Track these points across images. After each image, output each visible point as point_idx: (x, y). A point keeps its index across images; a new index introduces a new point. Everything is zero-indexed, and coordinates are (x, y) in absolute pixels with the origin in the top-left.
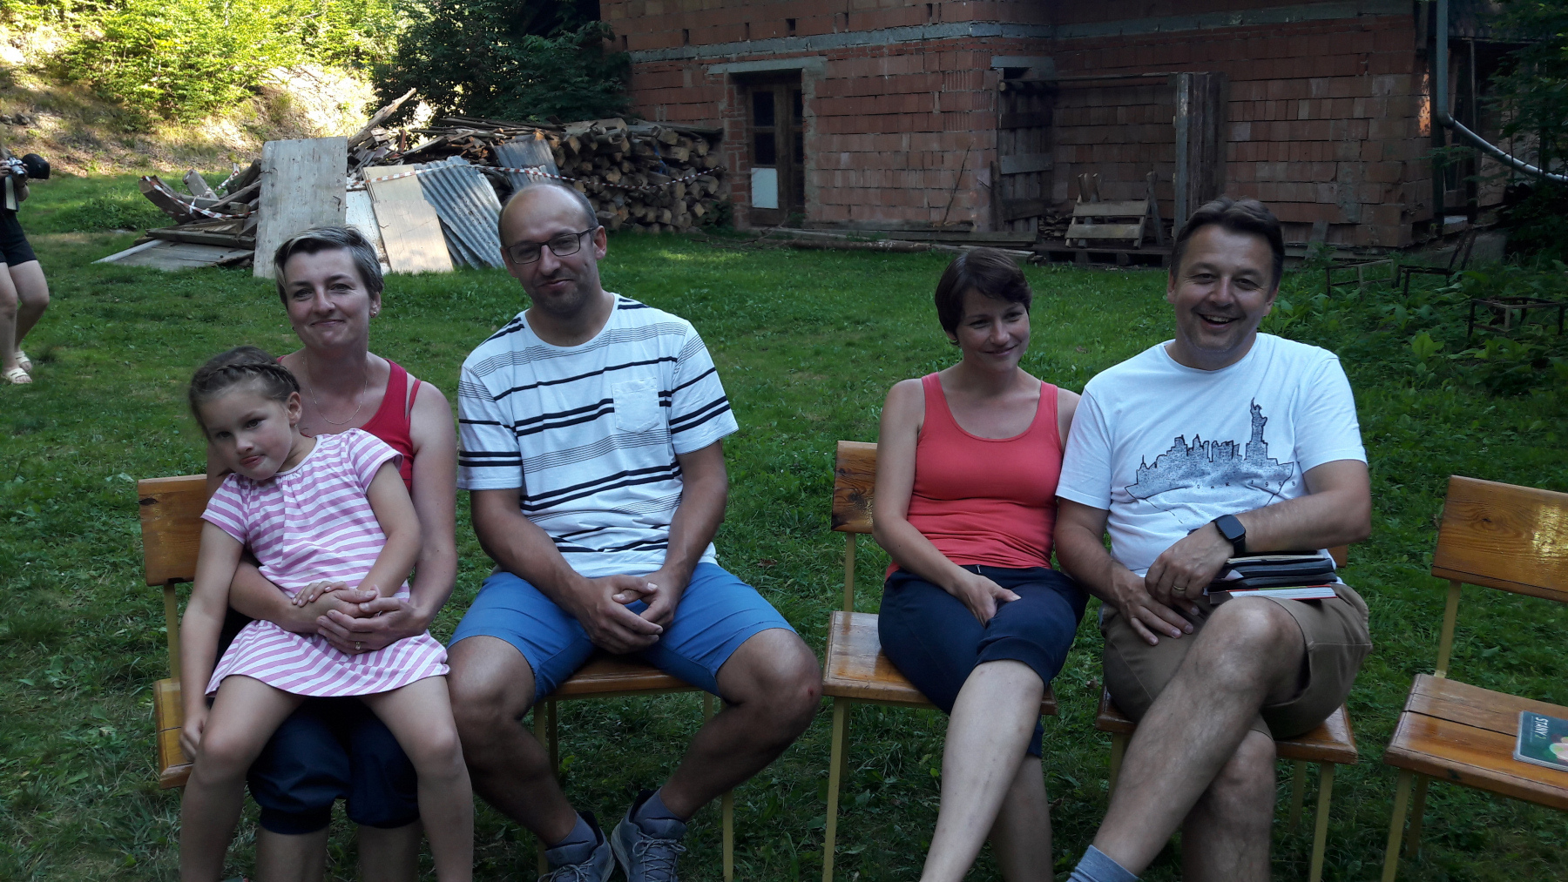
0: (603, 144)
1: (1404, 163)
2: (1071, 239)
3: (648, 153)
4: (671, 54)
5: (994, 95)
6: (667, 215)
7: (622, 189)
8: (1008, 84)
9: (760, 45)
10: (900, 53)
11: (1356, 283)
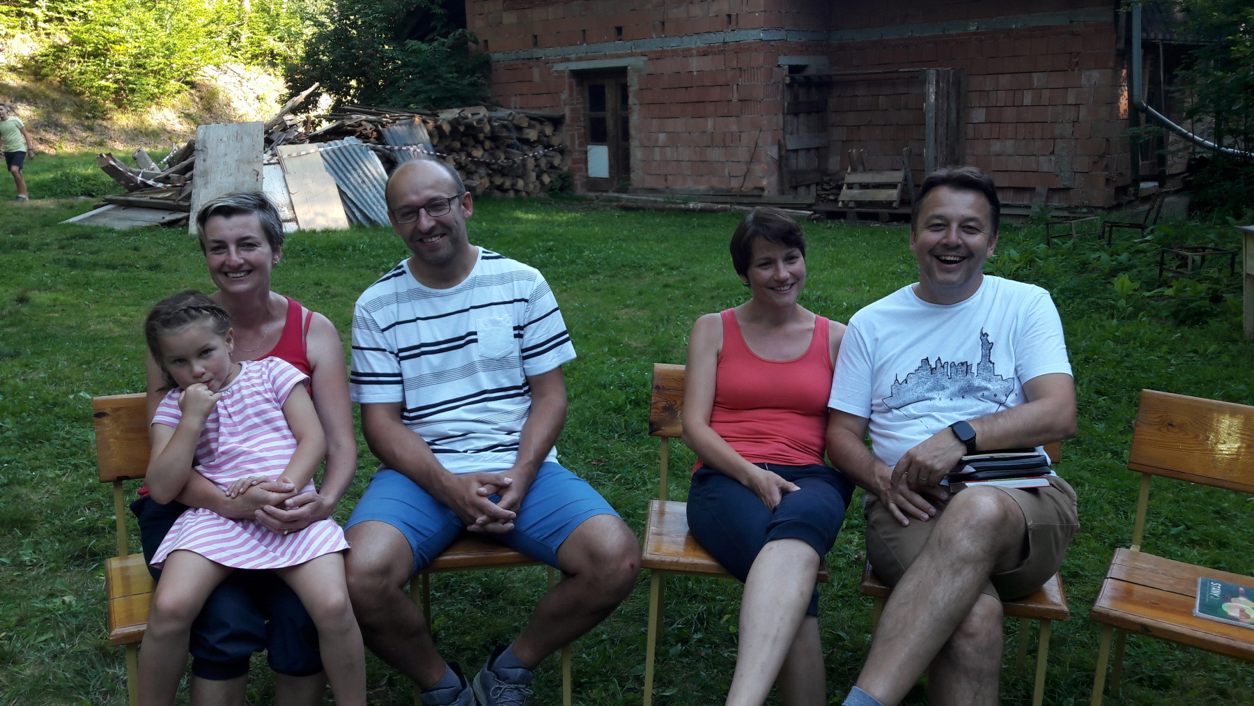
0: (469, 127)
1: (1108, 140)
2: (843, 202)
3: (505, 134)
4: (523, 55)
5: (781, 87)
6: (521, 183)
7: (484, 162)
8: (792, 78)
9: (594, 47)
10: (705, 54)
11: (1070, 236)
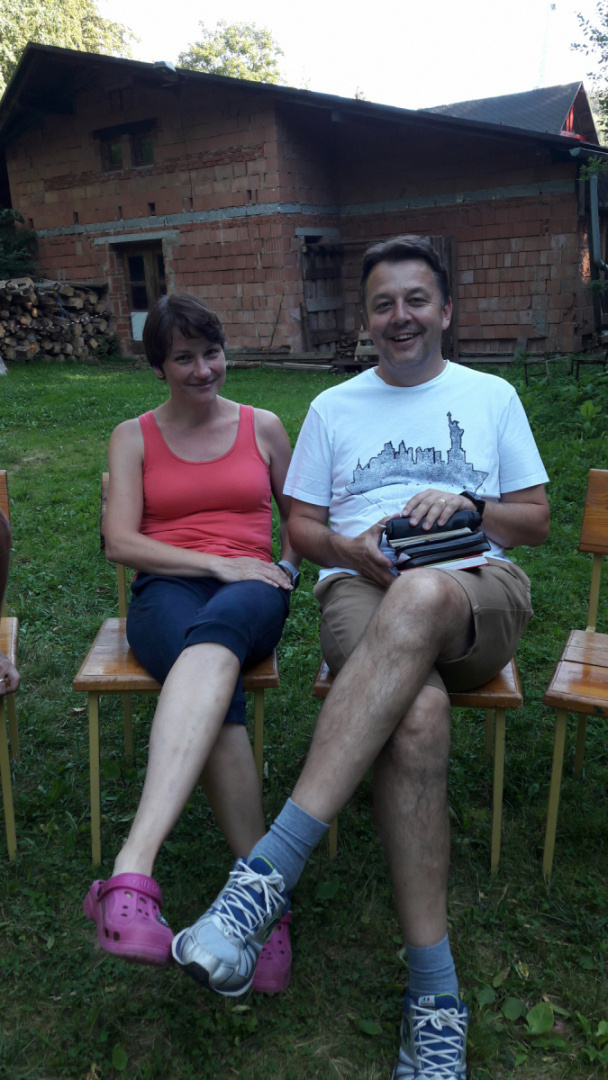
0: (16, 296)
1: (575, 295)
2: (358, 357)
3: (52, 302)
4: (66, 231)
5: (299, 255)
6: (69, 348)
7: (33, 329)
8: (308, 248)
9: (130, 222)
10: (230, 226)
11: (544, 374)
